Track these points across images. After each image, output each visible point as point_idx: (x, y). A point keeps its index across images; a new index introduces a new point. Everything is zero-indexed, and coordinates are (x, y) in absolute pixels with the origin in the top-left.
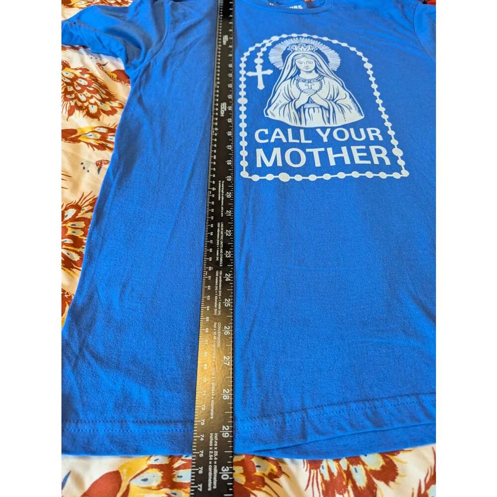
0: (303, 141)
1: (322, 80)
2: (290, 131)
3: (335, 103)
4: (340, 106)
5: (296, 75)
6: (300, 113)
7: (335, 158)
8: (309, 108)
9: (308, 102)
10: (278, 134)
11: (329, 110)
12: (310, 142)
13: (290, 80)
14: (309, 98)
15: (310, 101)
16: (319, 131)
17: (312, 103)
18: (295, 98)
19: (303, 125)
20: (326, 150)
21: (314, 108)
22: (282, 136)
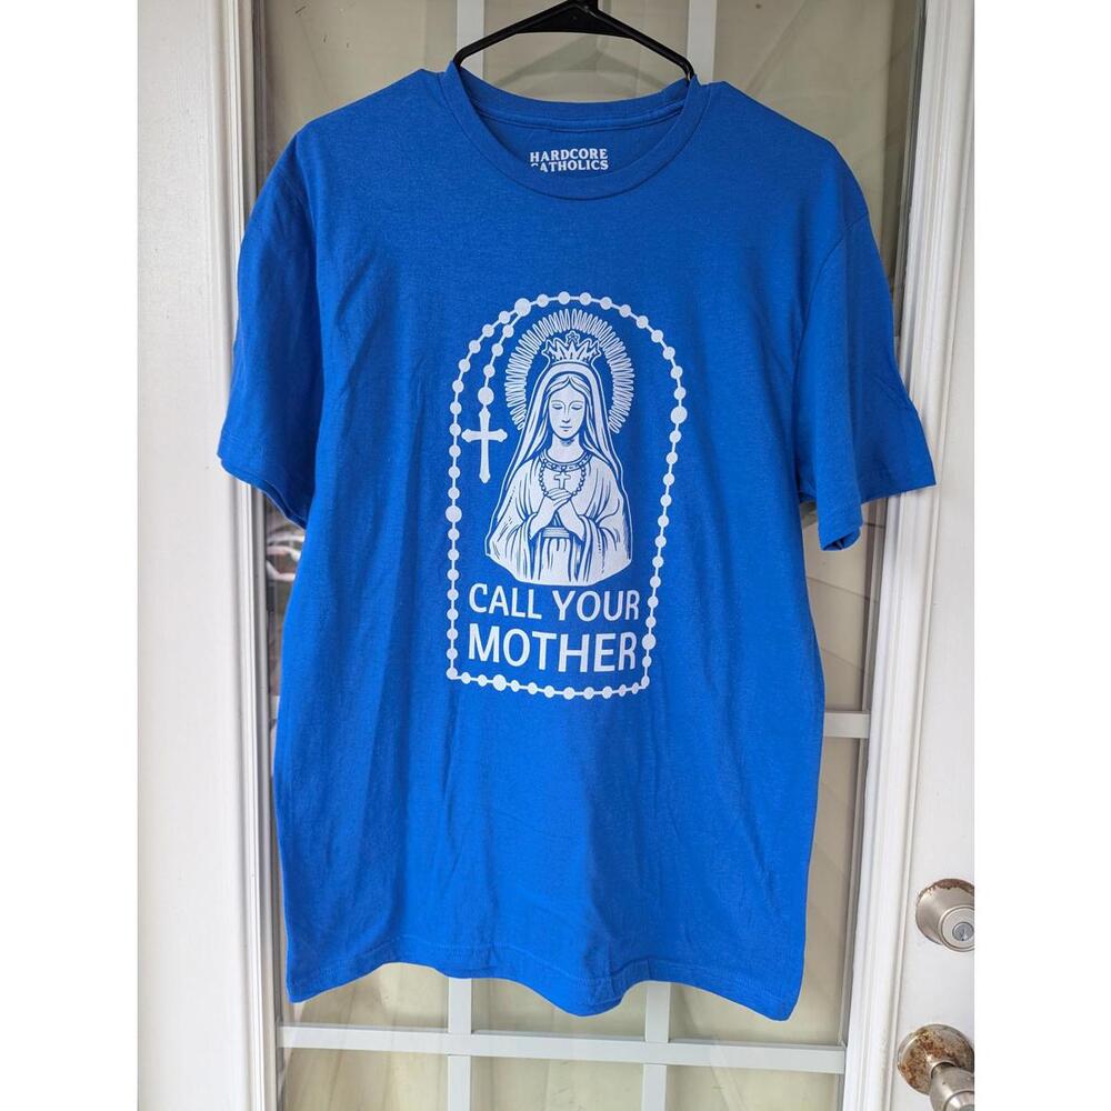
0: (531, 615)
1: (587, 466)
2: (515, 591)
3: (597, 525)
4: (603, 534)
5: (542, 450)
6: (535, 549)
7: (568, 657)
8: (551, 538)
9: (550, 525)
10: (499, 600)
11: (582, 544)
12: (539, 617)
13: (531, 461)
14: (556, 512)
15: (556, 522)
16: (556, 594)
17: (558, 526)
18: (532, 513)
19: (535, 581)
20: (559, 637)
21: (558, 539)
22: (504, 604)
